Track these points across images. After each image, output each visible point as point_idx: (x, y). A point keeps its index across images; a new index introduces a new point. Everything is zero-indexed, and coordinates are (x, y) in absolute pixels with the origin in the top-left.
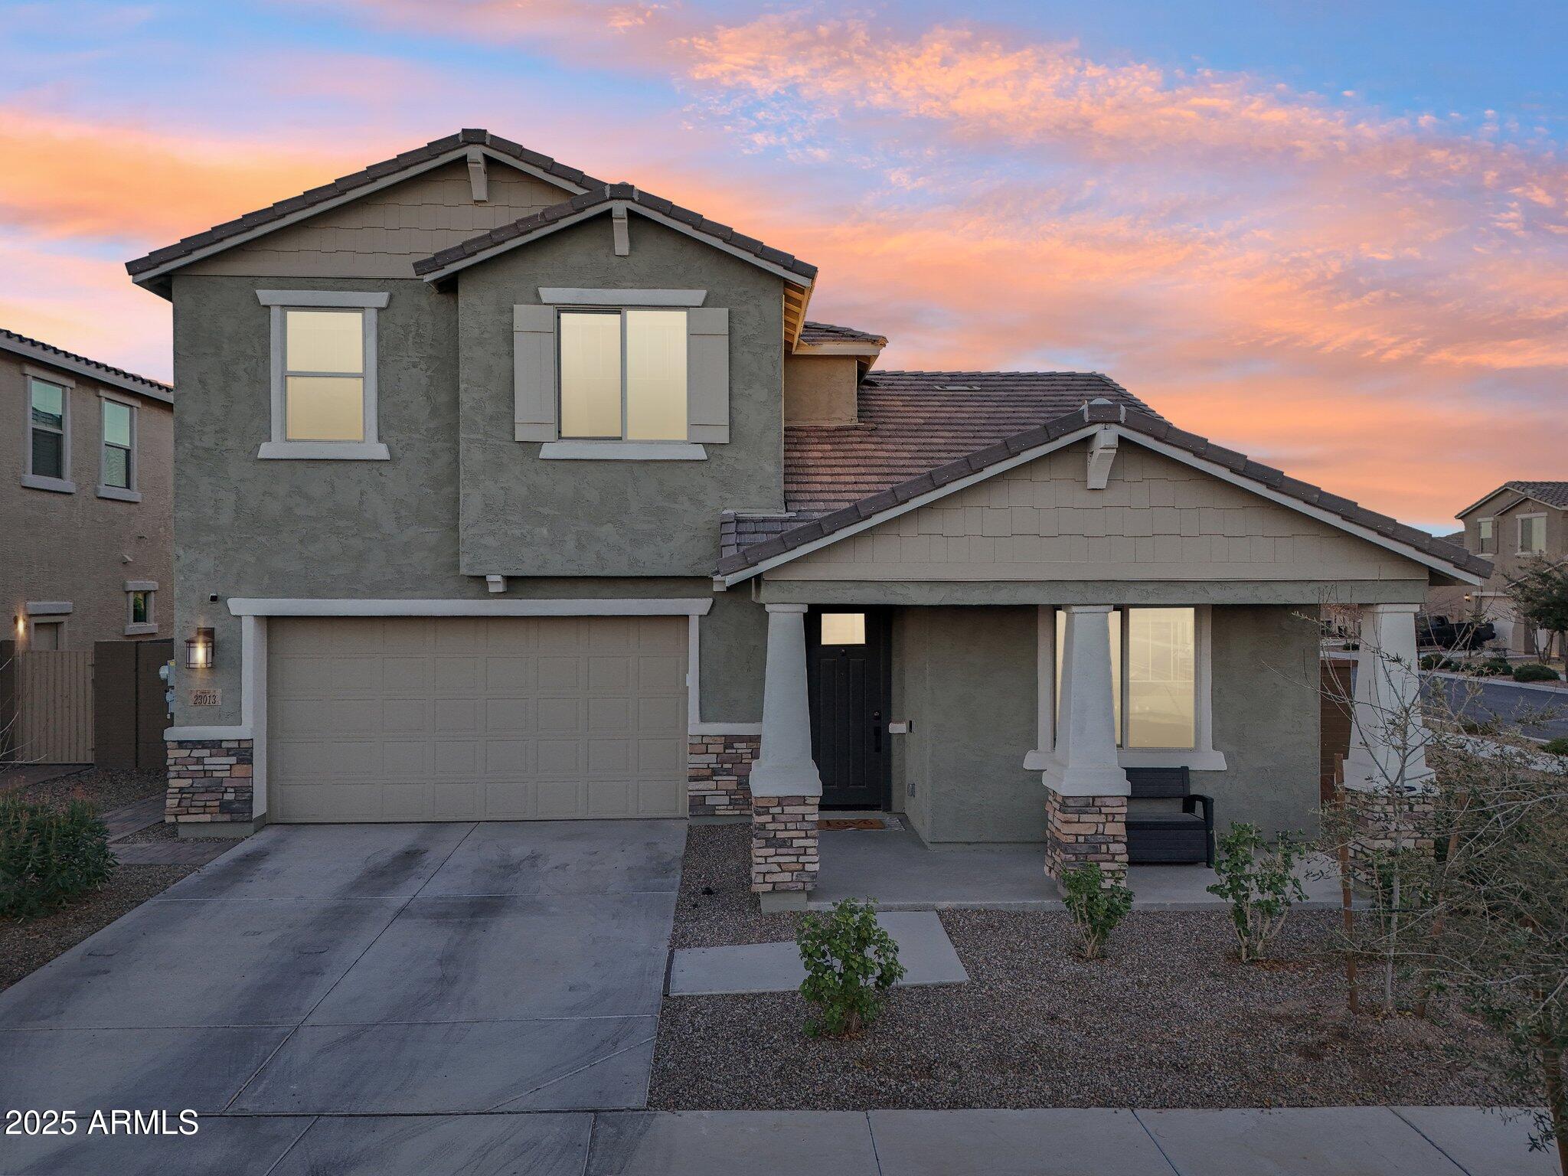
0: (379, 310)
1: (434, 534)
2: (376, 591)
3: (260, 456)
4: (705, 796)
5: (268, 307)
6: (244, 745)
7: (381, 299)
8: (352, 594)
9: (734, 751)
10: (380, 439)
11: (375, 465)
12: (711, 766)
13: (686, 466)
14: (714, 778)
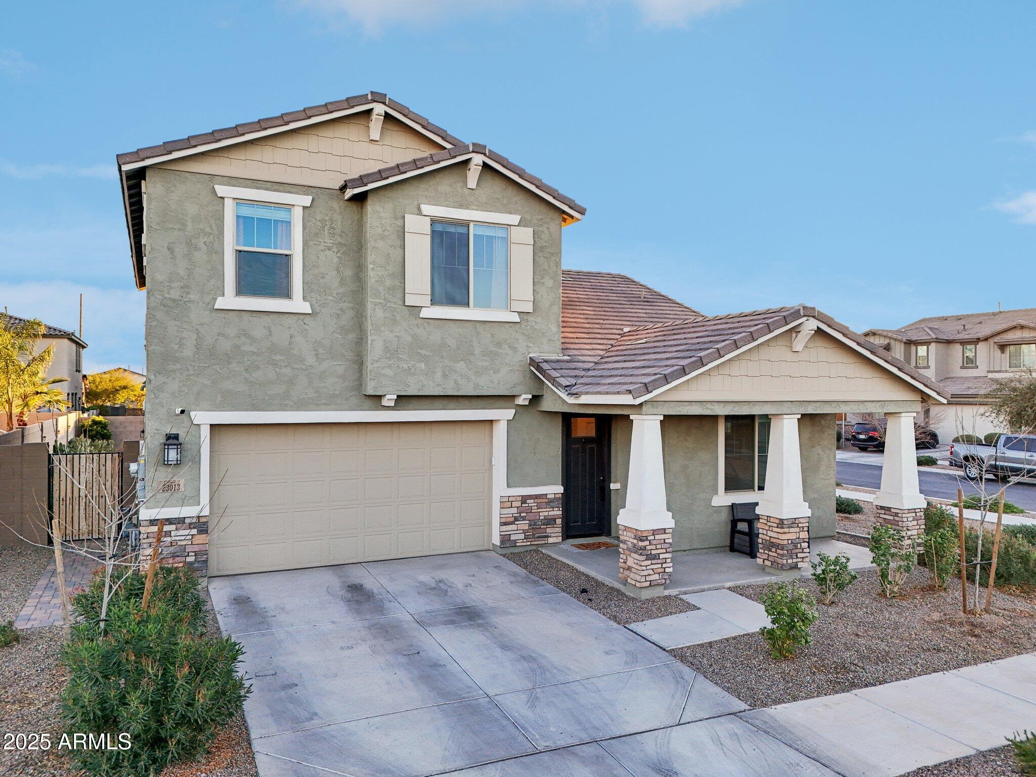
0: (304, 208)
1: (343, 366)
2: (301, 406)
3: (216, 307)
4: (510, 535)
5: (223, 198)
6: (202, 520)
7: (307, 200)
8: (283, 408)
9: (527, 505)
10: (304, 299)
11: (302, 317)
12: (514, 515)
13: (507, 326)
14: (516, 523)
